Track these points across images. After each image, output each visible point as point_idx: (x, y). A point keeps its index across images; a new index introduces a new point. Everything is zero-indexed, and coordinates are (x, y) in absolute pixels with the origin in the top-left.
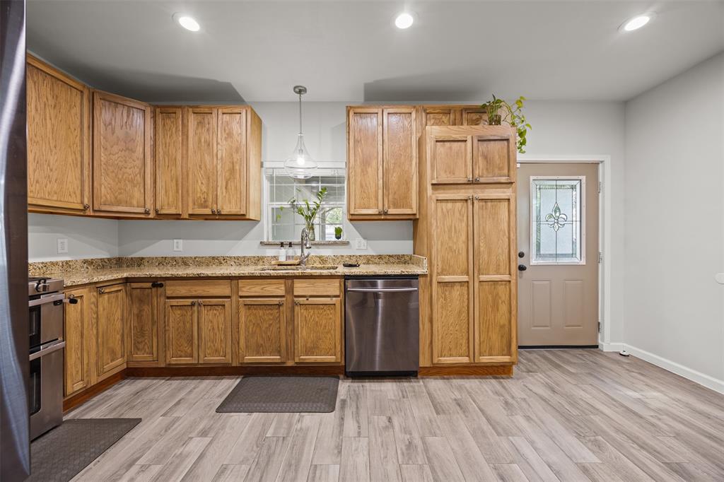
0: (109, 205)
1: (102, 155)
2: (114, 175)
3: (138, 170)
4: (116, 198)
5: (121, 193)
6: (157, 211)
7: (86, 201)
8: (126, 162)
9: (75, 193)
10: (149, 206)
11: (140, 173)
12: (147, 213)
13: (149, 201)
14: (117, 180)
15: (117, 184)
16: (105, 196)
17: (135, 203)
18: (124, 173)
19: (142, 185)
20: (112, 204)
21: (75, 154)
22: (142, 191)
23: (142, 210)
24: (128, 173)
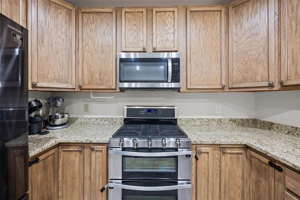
0: (239, 83)
1: (234, 47)
2: (242, 59)
3: (261, 49)
4: (243, 77)
5: (247, 73)
6: (281, 83)
7: (223, 83)
8: (251, 46)
9: (216, 78)
10: (274, 79)
11: (264, 51)
12: (271, 86)
13: (273, 75)
14: (244, 63)
15: (244, 66)
16: (236, 77)
17: (259, 78)
18: (249, 56)
19: (266, 61)
20: (240, 82)
21: (217, 53)
22: (266, 66)
23: (266, 84)
24: (252, 55)
